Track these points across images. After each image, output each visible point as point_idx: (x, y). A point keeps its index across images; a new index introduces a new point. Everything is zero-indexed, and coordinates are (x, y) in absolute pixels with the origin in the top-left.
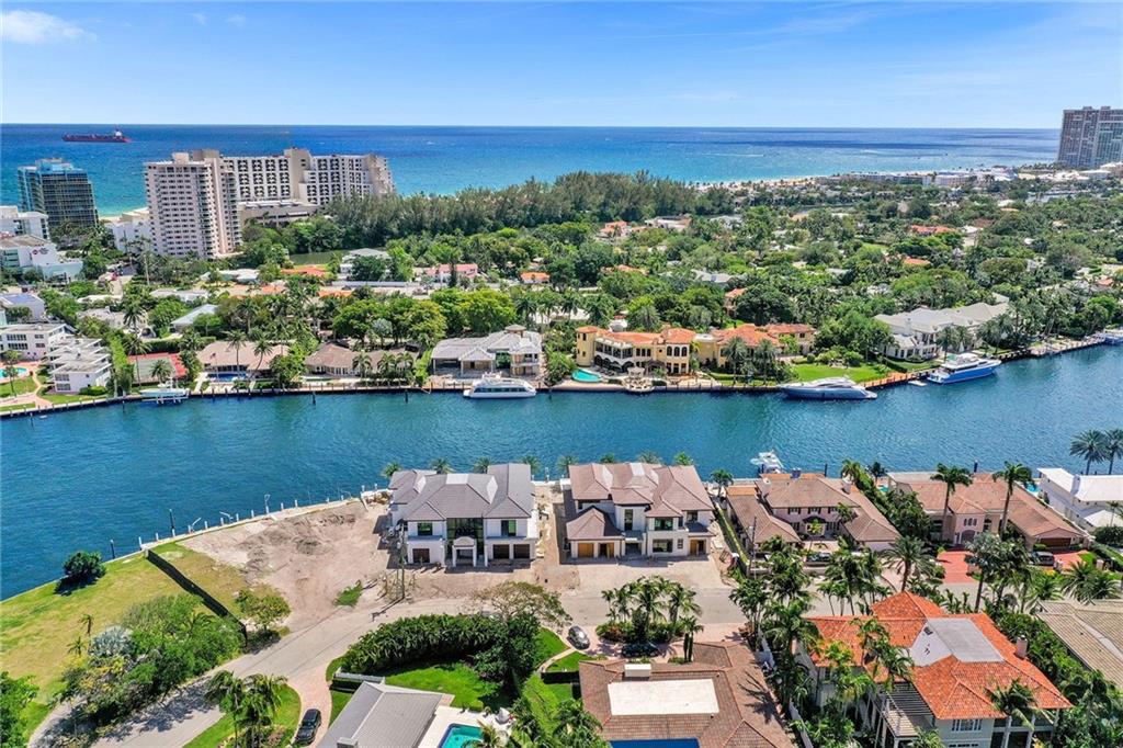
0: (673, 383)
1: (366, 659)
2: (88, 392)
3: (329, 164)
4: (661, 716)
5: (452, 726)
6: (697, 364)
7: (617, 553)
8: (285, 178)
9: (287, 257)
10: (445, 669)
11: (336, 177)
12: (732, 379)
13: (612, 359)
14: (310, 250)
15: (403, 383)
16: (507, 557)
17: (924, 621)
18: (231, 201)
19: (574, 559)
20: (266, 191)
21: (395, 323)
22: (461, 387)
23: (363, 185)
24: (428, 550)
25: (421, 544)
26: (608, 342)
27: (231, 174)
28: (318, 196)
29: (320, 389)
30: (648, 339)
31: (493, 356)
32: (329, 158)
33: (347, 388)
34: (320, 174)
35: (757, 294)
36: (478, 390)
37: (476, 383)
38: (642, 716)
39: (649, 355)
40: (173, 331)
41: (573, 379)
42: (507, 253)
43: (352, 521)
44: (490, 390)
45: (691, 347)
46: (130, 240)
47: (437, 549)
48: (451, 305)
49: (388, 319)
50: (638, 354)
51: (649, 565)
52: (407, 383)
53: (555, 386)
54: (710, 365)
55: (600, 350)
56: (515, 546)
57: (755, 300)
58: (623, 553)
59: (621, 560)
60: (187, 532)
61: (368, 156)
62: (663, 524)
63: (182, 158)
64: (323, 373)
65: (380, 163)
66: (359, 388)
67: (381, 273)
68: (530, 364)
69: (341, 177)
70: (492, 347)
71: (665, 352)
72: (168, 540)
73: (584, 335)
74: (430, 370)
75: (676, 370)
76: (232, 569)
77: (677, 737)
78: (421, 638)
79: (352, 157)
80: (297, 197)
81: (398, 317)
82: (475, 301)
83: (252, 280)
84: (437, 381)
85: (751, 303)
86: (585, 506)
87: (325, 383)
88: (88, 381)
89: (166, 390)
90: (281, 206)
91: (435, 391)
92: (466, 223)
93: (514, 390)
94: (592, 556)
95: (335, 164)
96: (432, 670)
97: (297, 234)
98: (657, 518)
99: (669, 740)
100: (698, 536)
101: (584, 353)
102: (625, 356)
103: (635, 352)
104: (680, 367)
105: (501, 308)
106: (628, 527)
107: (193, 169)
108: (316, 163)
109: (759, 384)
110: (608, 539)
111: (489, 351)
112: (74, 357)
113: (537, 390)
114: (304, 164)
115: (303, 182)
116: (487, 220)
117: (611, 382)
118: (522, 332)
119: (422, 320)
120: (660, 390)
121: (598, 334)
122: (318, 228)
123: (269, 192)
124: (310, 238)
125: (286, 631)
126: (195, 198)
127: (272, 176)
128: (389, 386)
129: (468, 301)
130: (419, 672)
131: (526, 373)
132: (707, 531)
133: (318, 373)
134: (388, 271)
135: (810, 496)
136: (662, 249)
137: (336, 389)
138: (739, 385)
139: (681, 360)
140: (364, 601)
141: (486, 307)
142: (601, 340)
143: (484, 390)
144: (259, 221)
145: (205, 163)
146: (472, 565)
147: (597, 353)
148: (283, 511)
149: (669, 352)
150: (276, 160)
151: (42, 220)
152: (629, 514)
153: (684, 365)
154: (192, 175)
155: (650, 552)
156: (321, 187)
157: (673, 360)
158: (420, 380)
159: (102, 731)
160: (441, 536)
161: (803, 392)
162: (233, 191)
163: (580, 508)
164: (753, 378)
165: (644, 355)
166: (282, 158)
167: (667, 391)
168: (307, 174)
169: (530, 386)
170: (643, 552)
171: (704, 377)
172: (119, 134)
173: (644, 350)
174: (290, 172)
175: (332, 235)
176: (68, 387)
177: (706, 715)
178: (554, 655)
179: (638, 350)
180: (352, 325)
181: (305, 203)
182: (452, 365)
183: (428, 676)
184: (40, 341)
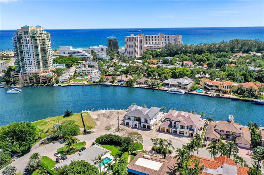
0: (222, 95)
1: (99, 140)
2: (94, 82)
3: (168, 37)
4: (145, 167)
5: (107, 157)
6: (231, 91)
7: (170, 132)
8: (158, 40)
9: (151, 58)
10: (115, 146)
11: (169, 40)
12: (240, 96)
13: (208, 87)
14: (159, 56)
15: (155, 87)
16: (146, 128)
17: (223, 164)
18: (141, 45)
19: (160, 131)
20: (153, 43)
21: (159, 73)
22: (167, 90)
23: (175, 42)
24: (129, 122)
25: (128, 121)
26: (208, 83)
27: (142, 39)
28: (165, 44)
29: (137, 87)
30: (219, 83)
31: (177, 83)
32: (168, 35)
33: (142, 87)
34: (166, 39)
35: (261, 74)
36: (170, 91)
37: (170, 89)
38: (141, 166)
39: (218, 87)
40: (118, 72)
41: (196, 91)
42: (201, 59)
43: (121, 114)
44: (173, 91)
45: (230, 86)
46: (122, 53)
47: (131, 123)
48: (174, 71)
49: (157, 73)
50: (215, 87)
51: (177, 136)
52: (156, 87)
53: (190, 92)
54: (236, 92)
55: (206, 85)
56: (147, 125)
57: (260, 76)
58: (172, 132)
59: (171, 134)
60: (91, 111)
61: (177, 35)
62: (182, 127)
63: (132, 36)
64: (140, 83)
65: (180, 37)
66: (145, 87)
67: (168, 63)
68: (185, 86)
69: (170, 40)
70: (178, 81)
71: (222, 87)
72: (87, 111)
73: (202, 81)
74: (162, 85)
75: (225, 92)
76: (93, 119)
77: (146, 173)
78: (111, 139)
79: (173, 35)
80: (160, 44)
81: (160, 72)
82: (180, 70)
83: (141, 62)
84: (163, 88)
85: (259, 76)
86: (167, 120)
87: (138, 85)
88: (95, 80)
89: (108, 83)
90: (155, 46)
91: (161, 90)
92: (199, 51)
93: (179, 92)
94: (165, 132)
95: (169, 37)
96: (112, 146)
97: (156, 53)
98: (180, 126)
99: (144, 173)
100: (192, 132)
101: (202, 85)
102: (211, 87)
103: (214, 86)
104: (226, 91)
105: (186, 72)
106: (175, 126)
107: (134, 38)
108: (165, 37)
109: (248, 99)
110: (169, 128)
111: (177, 82)
112: (95, 75)
113: (185, 93)
114: (162, 37)
115: (162, 41)
116: (205, 51)
117: (205, 93)
118: (187, 78)
119: (165, 74)
120: (218, 97)
121: (206, 81)
122: (162, 51)
123: (154, 43)
124: (159, 54)
125: (93, 132)
126: (133, 44)
127: (155, 40)
128: (152, 88)
129: (179, 70)
130: (110, 146)
131: (184, 88)
132: (194, 131)
133: (139, 83)
134: (170, 62)
135: (228, 128)
136: (248, 60)
137: (140, 87)
138: (242, 98)
139: (226, 90)
140: (111, 130)
141: (182, 72)
142: (206, 82)
143: (172, 91)
144: (149, 50)
145: (136, 37)
146: (137, 127)
147: (205, 86)
148: (111, 110)
149: (223, 87)
150: (156, 36)
151: (107, 48)
152: (175, 123)
153: (227, 91)
154: (133, 39)
155: (179, 134)
156: (165, 42)
157: (224, 89)
158: (159, 87)
159: (53, 141)
160: (132, 120)
161: (260, 102)
162: (142, 43)
163: (166, 120)
164: (247, 97)
165: (216, 87)
166: (158, 35)
167: (220, 97)
168: (163, 39)
169: (183, 91)
170: (177, 133)
171: (233, 95)
172: (140, 30)
173: (217, 86)
174: (159, 39)
175: (164, 53)
176: (92, 81)
177: (155, 170)
178: (139, 150)
179: (215, 86)
180: (150, 73)
181: (161, 46)
182: (167, 85)
183: (110, 147)
184: (92, 71)
